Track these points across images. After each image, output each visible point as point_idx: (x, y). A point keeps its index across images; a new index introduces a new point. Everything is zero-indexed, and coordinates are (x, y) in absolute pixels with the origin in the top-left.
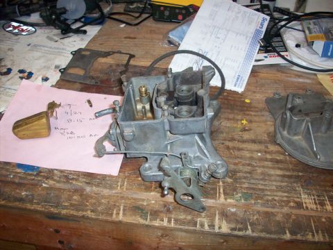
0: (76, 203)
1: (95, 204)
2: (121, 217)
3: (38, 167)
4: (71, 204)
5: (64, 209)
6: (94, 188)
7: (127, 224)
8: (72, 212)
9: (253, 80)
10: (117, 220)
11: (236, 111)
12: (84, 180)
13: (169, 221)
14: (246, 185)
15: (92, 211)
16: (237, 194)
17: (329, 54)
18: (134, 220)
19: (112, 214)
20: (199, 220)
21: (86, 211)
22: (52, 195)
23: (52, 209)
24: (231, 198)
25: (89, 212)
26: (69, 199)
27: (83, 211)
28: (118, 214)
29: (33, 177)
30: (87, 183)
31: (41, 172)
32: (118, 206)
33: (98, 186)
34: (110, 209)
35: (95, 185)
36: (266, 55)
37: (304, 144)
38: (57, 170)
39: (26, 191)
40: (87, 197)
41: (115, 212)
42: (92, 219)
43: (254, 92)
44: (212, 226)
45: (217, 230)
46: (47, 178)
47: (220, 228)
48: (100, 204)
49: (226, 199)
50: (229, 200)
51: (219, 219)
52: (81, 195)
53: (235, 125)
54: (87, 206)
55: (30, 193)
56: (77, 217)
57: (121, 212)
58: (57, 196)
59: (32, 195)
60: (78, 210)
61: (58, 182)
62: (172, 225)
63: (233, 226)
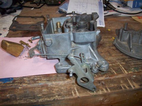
0: (46, 93)
1: (58, 91)
2: (78, 94)
3: (12, 78)
4: (43, 94)
5: (40, 98)
6: (53, 83)
7: (83, 97)
8: (46, 99)
9: (107, 22)
10: (76, 97)
11: (107, 35)
12: (45, 79)
13: (107, 90)
14: (133, 64)
15: (59, 95)
16: (131, 68)
17: (136, 6)
18: (87, 94)
19: (72, 94)
20: (121, 85)
21: (55, 96)
22: (28, 92)
23: (32, 101)
24: (130, 71)
25: (57, 96)
26: (41, 92)
27: (53, 96)
28: (75, 93)
29: (11, 85)
30: (48, 81)
31: (15, 81)
32: (73, 89)
33: (55, 80)
34: (69, 91)
35: (54, 81)
36: (107, 11)
37: (127, 46)
38: (25, 77)
39: (9, 94)
40: (52, 88)
41: (73, 92)
42: (60, 100)
43: (110, 26)
44: (130, 86)
45: (133, 88)
46: (21, 83)
47: (134, 86)
48: (62, 90)
49: (128, 72)
50: (129, 72)
51: (131, 82)
52: (47, 88)
53: (110, 40)
54: (54, 93)
55: (13, 94)
56: (50, 101)
57: (77, 91)
58: (31, 92)
59: (15, 95)
60: (49, 97)
61: (29, 84)
62: (109, 91)
63: (139, 84)
